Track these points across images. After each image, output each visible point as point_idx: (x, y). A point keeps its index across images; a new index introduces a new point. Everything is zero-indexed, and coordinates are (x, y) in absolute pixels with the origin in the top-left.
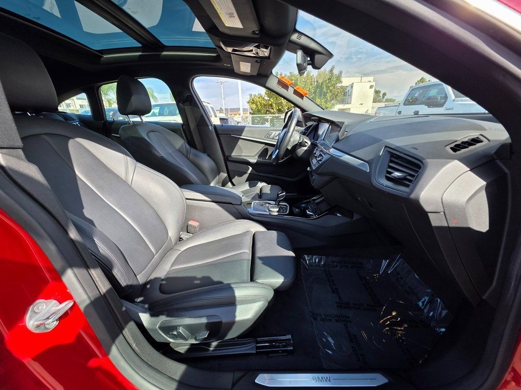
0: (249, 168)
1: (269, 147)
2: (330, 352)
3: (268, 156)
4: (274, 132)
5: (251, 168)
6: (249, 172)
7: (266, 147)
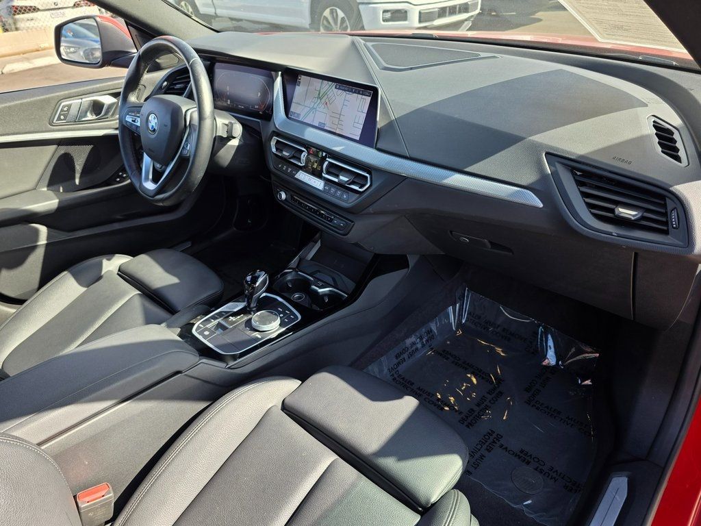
0: (37, 232)
1: (71, 150)
2: (529, 502)
3: (78, 176)
4: (75, 102)
5: (43, 230)
6: (43, 241)
7: (63, 150)
